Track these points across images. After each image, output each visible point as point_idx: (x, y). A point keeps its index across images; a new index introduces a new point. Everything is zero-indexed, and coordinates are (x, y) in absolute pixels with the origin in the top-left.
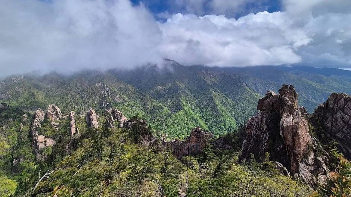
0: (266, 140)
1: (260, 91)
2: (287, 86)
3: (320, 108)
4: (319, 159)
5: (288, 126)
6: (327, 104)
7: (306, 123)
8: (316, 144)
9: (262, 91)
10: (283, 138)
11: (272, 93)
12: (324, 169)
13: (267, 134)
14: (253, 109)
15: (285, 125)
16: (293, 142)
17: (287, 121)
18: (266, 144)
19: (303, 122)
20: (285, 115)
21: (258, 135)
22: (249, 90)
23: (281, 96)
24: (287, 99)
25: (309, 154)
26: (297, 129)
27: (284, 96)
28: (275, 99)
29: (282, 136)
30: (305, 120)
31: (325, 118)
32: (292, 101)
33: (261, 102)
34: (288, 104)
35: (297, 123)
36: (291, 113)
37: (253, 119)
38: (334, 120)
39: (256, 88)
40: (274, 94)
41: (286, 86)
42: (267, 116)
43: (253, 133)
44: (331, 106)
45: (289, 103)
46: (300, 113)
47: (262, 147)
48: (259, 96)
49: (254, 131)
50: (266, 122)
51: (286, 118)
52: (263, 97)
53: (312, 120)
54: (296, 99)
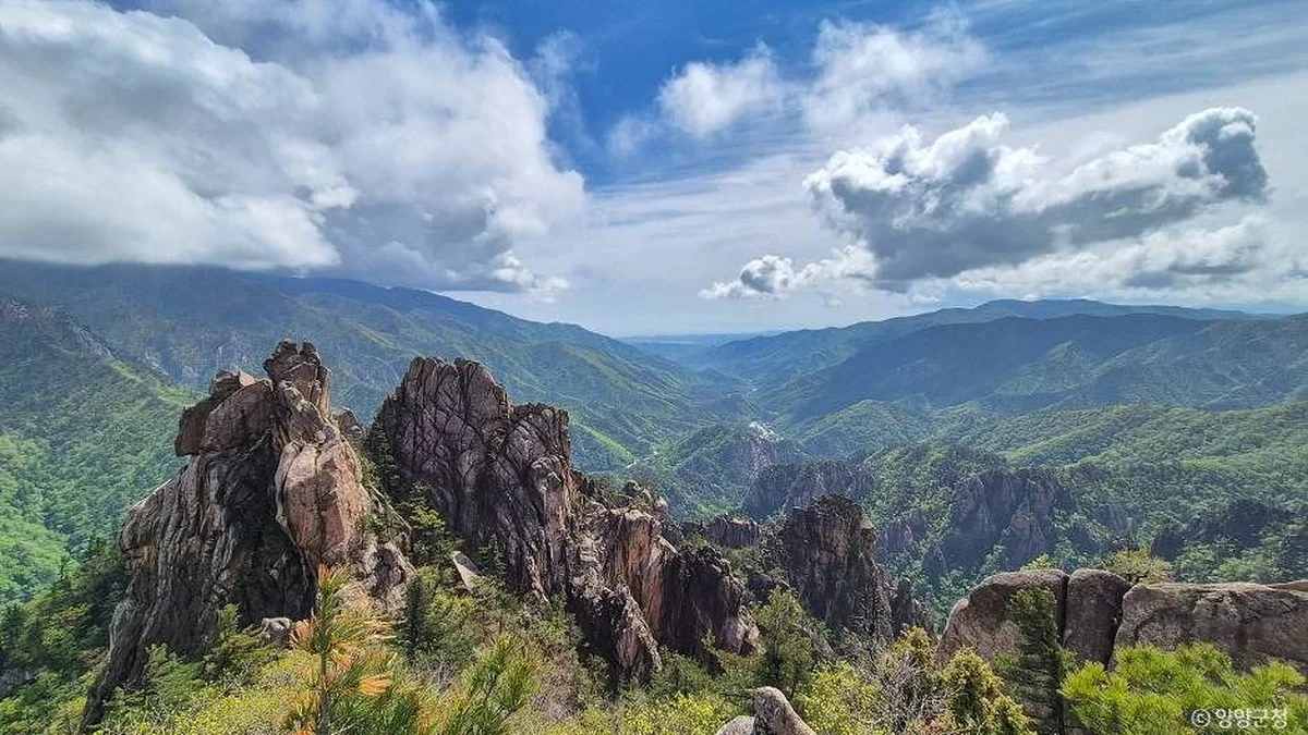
0: (227, 558)
1: (189, 371)
2: (295, 345)
3: (389, 403)
4: (391, 546)
5: (302, 484)
6: (403, 390)
7: (355, 459)
8: (381, 510)
9: (196, 375)
10: (287, 531)
11: (238, 377)
12: (401, 568)
13: (227, 538)
14: (159, 457)
15: (294, 480)
16: (318, 528)
17: (299, 465)
18: (224, 576)
19: (347, 457)
20: (289, 448)
21: (188, 555)
22: (131, 376)
23: (276, 384)
24: (296, 391)
25: (363, 547)
26: (331, 483)
27: (283, 384)
28: (252, 399)
29: (285, 524)
30: (351, 451)
31: (399, 428)
32: (312, 396)
33: (194, 420)
34: (299, 408)
35: (330, 465)
36: (310, 437)
37: (158, 501)
38: (418, 429)
39: (166, 361)
40: (247, 380)
41: (289, 348)
42: (225, 469)
43: (161, 555)
44: (413, 395)
45: (303, 404)
46: (337, 430)
47: (211, 591)
48: (183, 396)
49: (167, 548)
50: (221, 493)
51: (295, 457)
52: (204, 395)
53: (370, 447)
54: (326, 389)
